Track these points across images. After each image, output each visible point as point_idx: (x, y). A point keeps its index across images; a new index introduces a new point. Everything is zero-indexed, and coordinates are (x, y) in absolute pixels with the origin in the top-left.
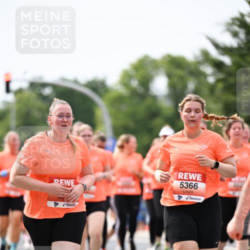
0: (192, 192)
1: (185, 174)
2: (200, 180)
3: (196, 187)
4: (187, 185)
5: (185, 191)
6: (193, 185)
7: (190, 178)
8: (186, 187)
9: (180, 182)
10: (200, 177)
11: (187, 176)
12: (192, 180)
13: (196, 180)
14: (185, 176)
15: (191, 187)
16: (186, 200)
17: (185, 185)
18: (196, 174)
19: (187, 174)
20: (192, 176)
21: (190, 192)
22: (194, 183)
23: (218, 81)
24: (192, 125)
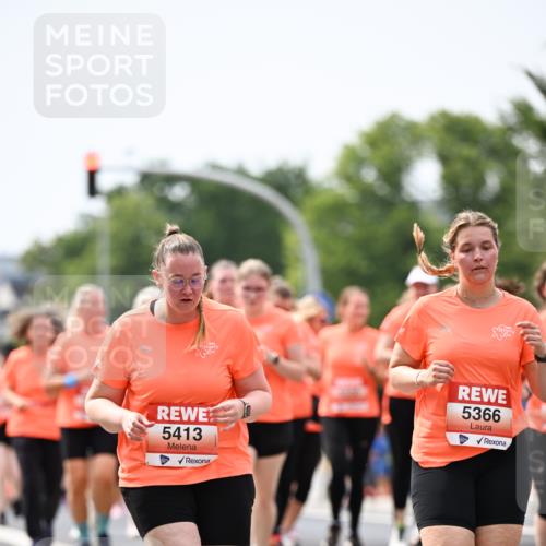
3: (496, 418)
24: (481, 276)
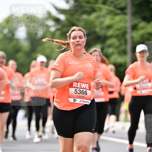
0: (84, 97)
1: (79, 83)
2: (88, 88)
3: (86, 94)
4: (80, 92)
5: (78, 96)
6: (84, 92)
7: (82, 87)
8: (79, 93)
9: (74, 89)
10: (88, 87)
11: (80, 85)
12: (83, 88)
13: (86, 89)
14: (79, 85)
15: (83, 93)
16: (79, 102)
17: (78, 92)
18: (86, 84)
19: (80, 83)
20: (83, 85)
21: (82, 97)
22: (85, 90)
23: (57, 30)
24: (79, 47)
